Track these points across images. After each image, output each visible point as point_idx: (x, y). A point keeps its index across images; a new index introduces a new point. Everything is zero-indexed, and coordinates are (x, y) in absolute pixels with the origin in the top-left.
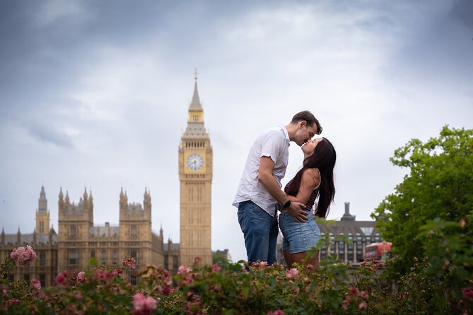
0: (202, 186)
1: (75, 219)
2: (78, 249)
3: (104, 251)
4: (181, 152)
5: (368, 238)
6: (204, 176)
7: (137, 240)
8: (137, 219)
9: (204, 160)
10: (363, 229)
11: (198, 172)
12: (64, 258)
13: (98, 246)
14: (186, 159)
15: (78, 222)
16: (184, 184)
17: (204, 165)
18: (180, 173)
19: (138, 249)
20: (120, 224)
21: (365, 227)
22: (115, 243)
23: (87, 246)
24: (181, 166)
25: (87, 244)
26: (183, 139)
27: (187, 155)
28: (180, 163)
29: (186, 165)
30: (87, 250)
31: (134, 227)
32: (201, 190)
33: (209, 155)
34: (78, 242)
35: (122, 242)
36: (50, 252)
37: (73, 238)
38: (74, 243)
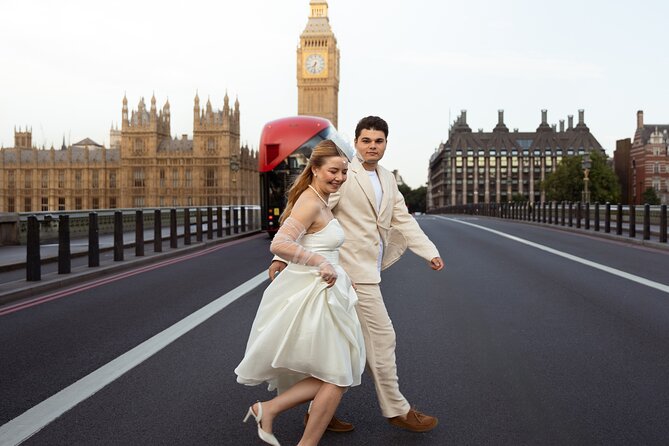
0: (324, 92)
1: (142, 130)
2: (144, 168)
3: (175, 170)
4: (299, 52)
5: (526, 153)
6: (325, 79)
7: (215, 156)
8: (215, 129)
9: (326, 61)
10: (520, 142)
11: (317, 75)
12: (129, 179)
13: (169, 164)
14: (304, 61)
15: (144, 133)
16: (302, 90)
17: (326, 67)
18: (298, 78)
19: (216, 167)
20: (194, 136)
21: (522, 139)
22: (189, 160)
23: (155, 164)
24: (299, 69)
25: (155, 161)
26: (302, 37)
27: (305, 55)
28: (298, 65)
29: (304, 67)
30: (154, 169)
31: (211, 139)
32: (323, 96)
33: (332, 56)
34: (144, 159)
35: (196, 158)
36: (103, 171)
37: (138, 154)
38: (139, 161)
